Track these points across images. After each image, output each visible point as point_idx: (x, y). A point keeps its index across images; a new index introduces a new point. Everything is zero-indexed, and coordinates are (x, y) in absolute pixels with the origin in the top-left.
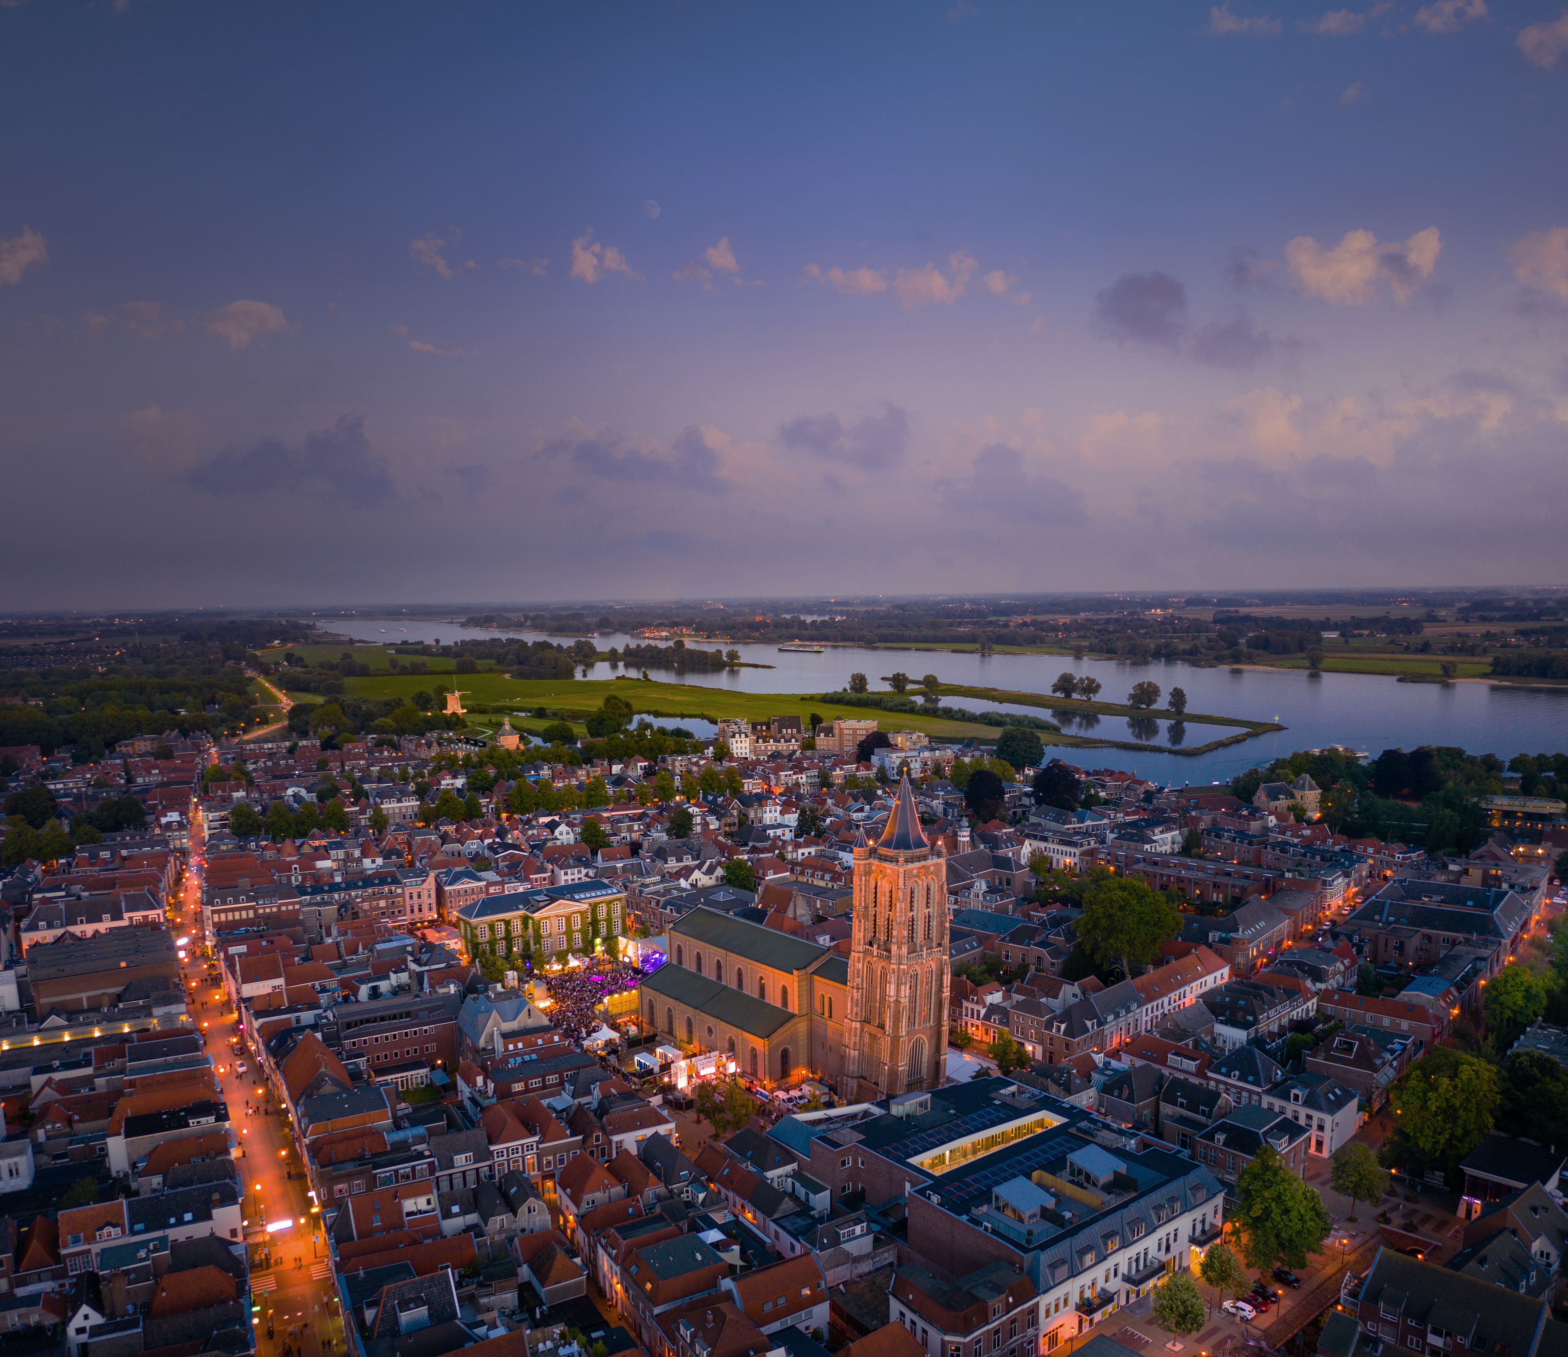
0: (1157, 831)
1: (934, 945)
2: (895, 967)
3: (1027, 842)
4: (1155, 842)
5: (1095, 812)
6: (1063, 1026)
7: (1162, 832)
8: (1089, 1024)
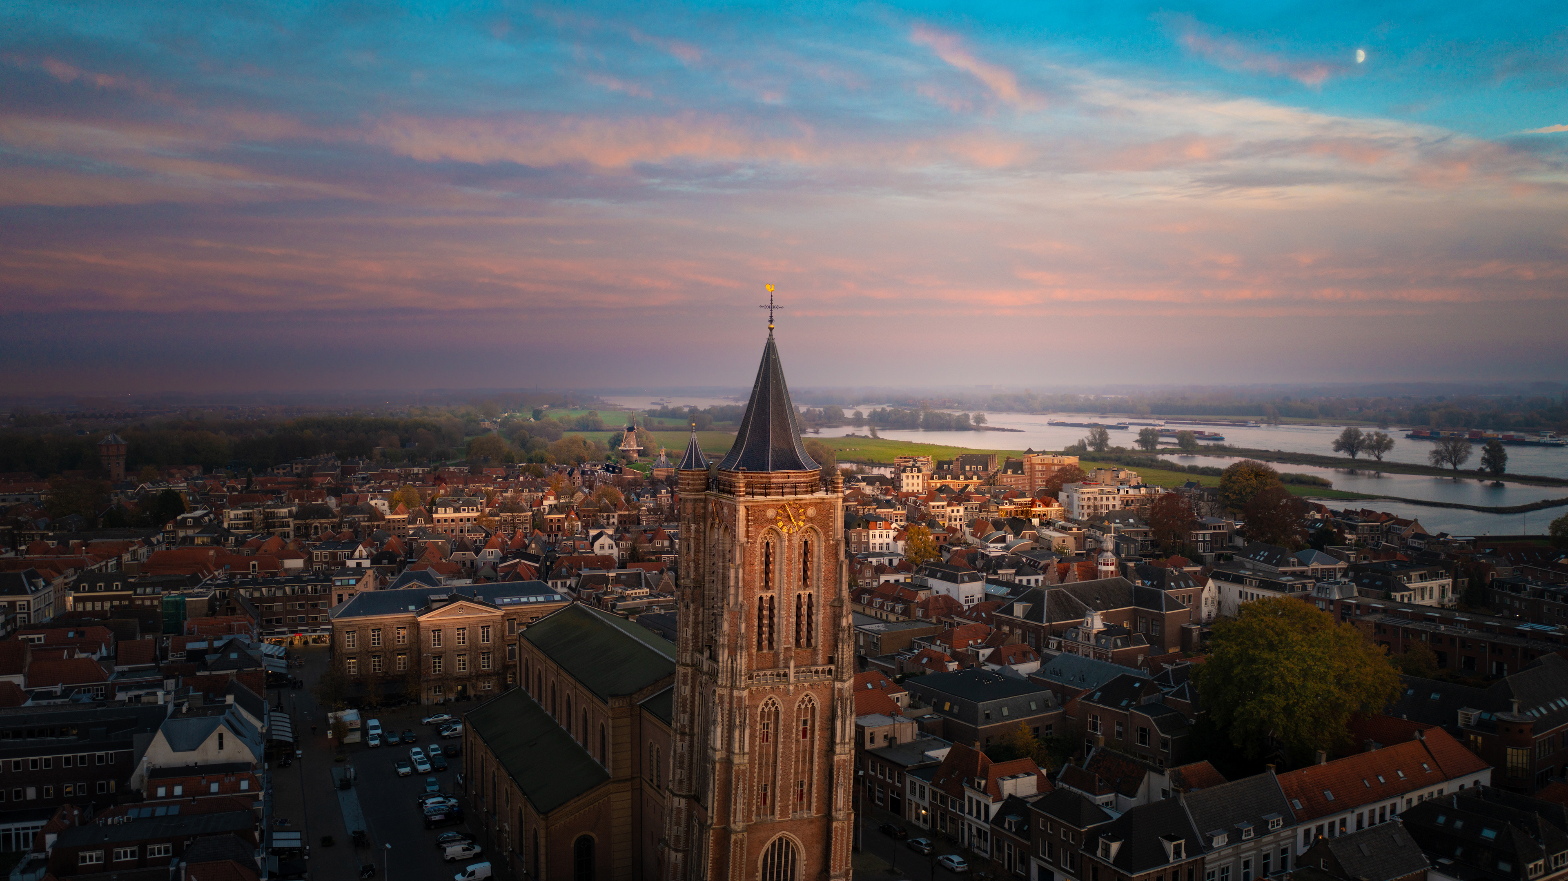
0: (1414, 574)
1: (820, 659)
2: (725, 692)
3: (1210, 583)
4: (1408, 589)
5: (1328, 552)
6: (1115, 847)
7: (1422, 578)
8: (1169, 847)
